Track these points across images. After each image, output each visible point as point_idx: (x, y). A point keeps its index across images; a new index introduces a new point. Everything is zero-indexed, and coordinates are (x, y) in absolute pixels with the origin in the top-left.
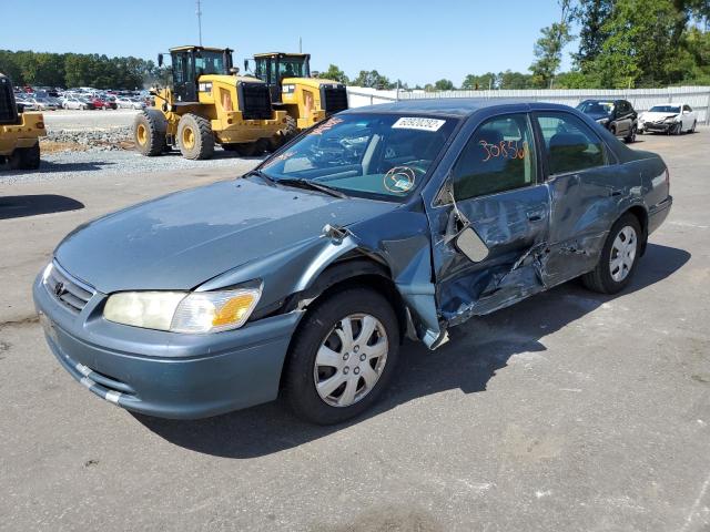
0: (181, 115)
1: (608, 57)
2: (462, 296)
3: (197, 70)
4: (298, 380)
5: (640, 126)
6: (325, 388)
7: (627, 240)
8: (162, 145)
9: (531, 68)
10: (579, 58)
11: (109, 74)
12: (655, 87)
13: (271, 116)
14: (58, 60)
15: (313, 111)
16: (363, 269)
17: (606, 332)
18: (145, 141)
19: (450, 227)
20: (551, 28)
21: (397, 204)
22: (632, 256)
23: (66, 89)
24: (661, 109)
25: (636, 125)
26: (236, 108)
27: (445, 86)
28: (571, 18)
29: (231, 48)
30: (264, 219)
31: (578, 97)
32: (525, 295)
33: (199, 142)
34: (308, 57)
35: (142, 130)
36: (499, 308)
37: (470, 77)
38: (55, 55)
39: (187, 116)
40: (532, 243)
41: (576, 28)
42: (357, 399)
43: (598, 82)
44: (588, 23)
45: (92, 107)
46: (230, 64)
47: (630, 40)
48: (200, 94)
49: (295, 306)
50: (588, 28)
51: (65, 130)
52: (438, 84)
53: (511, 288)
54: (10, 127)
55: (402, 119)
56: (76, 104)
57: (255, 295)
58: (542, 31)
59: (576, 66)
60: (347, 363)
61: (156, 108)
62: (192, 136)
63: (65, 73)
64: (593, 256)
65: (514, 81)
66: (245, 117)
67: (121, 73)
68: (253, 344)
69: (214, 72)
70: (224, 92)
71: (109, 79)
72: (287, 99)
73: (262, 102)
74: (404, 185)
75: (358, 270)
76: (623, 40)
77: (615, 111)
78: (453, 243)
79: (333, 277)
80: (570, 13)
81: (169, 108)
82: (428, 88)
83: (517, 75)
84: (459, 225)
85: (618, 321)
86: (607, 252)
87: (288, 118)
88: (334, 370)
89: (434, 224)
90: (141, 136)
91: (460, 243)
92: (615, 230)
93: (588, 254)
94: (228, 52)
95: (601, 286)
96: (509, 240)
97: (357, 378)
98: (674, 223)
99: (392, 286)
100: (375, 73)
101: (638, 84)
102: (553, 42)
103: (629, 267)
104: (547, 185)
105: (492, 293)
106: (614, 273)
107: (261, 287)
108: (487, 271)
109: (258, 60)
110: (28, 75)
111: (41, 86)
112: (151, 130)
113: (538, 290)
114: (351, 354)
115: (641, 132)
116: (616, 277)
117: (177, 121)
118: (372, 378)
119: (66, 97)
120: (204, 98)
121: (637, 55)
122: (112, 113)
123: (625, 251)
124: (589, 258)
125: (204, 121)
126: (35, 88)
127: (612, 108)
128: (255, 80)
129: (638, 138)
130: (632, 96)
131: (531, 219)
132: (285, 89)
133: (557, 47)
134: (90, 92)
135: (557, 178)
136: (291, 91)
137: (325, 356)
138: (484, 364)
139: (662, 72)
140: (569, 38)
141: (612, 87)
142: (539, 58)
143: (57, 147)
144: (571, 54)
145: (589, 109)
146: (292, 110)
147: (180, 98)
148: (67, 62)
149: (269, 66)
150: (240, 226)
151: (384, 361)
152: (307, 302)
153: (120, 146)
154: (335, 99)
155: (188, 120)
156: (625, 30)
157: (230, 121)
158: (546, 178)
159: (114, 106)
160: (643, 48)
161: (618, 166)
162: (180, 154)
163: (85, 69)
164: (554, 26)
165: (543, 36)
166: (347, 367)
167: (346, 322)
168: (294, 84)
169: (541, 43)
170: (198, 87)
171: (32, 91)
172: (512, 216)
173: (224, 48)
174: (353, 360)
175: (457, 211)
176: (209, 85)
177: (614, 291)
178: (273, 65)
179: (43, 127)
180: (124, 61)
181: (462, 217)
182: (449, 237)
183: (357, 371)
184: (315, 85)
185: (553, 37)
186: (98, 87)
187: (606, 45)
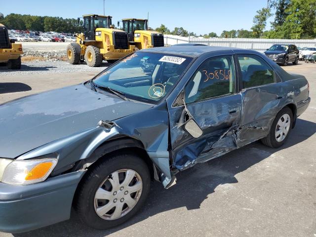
0: (87, 46)
1: (288, 24)
2: (189, 155)
3: (95, 26)
4: (83, 207)
5: (300, 57)
6: (101, 211)
7: (285, 121)
8: (79, 59)
9: (252, 28)
10: (274, 25)
11: (63, 26)
12: (309, 38)
13: (128, 48)
14: (41, 19)
15: (148, 46)
16: (126, 144)
17: (270, 171)
18: (71, 58)
19: (182, 119)
20: (261, 10)
21: (153, 105)
22: (288, 129)
23: (44, 32)
24: (311, 49)
25: (298, 56)
26: (112, 44)
27: (213, 35)
28: (271, 6)
29: (110, 16)
30: (76, 112)
31: (272, 42)
32: (227, 151)
33: (94, 59)
34: (147, 21)
35: (70, 52)
36: (213, 158)
37: (224, 31)
38: (40, 17)
39: (90, 46)
40: (231, 125)
41: (274, 11)
42: (123, 215)
43: (283, 36)
44: (280, 8)
45: (54, 41)
46: (110, 23)
47: (298, 16)
48: (96, 37)
49: (81, 167)
50: (279, 11)
51: (39, 51)
52: (210, 34)
53: (219, 148)
54: (7, 49)
55: (165, 57)
56: (47, 39)
57: (54, 162)
58: (257, 12)
59: (272, 28)
60: (116, 197)
61: (77, 42)
62: (91, 56)
63: (44, 25)
64: (266, 130)
65: (244, 34)
66: (116, 48)
67: (69, 25)
68: (51, 191)
69: (103, 27)
70: (106, 36)
71: (63, 28)
72: (136, 40)
73: (124, 41)
74: (159, 94)
75: (122, 145)
76: (295, 16)
77: (288, 50)
78: (183, 127)
79: (105, 150)
80: (271, 3)
81: (82, 42)
82: (206, 36)
83: (246, 31)
84: (187, 117)
85: (277, 165)
86: (274, 127)
87: (136, 48)
88: (107, 201)
89: (172, 117)
90: (70, 55)
91: (187, 128)
92: (279, 116)
93: (263, 129)
94: (110, 18)
95: (270, 144)
96: (217, 124)
97: (122, 204)
98: (312, 108)
99: (145, 152)
100: (182, 29)
101: (301, 37)
102: (262, 16)
103: (286, 134)
104: (241, 94)
105: (208, 151)
106: (278, 137)
107: (58, 157)
108: (205, 140)
109: (124, 21)
110: (28, 26)
111: (33, 31)
112: (74, 53)
113: (234, 148)
114: (119, 191)
115: (301, 60)
116: (279, 140)
117: (86, 48)
118: (132, 203)
119: (43, 36)
120: (98, 39)
121: (301, 24)
122: (62, 43)
123: (284, 126)
124: (263, 131)
125: (97, 49)
126: (30, 32)
127: (287, 48)
128: (122, 31)
129: (299, 62)
130: (297, 43)
131: (231, 113)
132: (136, 35)
133: (264, 19)
134: (54, 34)
135: (247, 90)
136: (138, 36)
137: (101, 194)
138: (201, 190)
139: (313, 32)
140: (270, 15)
141: (289, 38)
142: (255, 24)
143: (33, 59)
144: (270, 22)
145: (276, 48)
146: (138, 45)
147: (87, 38)
148: (45, 20)
149: (129, 25)
150: (60, 116)
151: (140, 193)
152: (88, 165)
153: (62, 59)
154: (158, 41)
155: (90, 49)
156: (296, 12)
157: (108, 50)
158: (240, 90)
159: (63, 41)
160: (304, 20)
161: (281, 83)
162: (86, 64)
163: (53, 24)
164: (263, 9)
165: (258, 14)
166: (116, 199)
167: (115, 175)
168: (140, 33)
169: (257, 17)
170: (95, 33)
171: (29, 33)
172: (219, 111)
173: (107, 16)
174: (120, 194)
175: (186, 109)
176: (100, 33)
177: (278, 147)
178: (131, 24)
179: (22, 50)
180: (70, 20)
181: (189, 114)
182: (180, 124)
183: (122, 200)
184: (149, 34)
185: (262, 15)
186: (59, 31)
187: (287, 19)
